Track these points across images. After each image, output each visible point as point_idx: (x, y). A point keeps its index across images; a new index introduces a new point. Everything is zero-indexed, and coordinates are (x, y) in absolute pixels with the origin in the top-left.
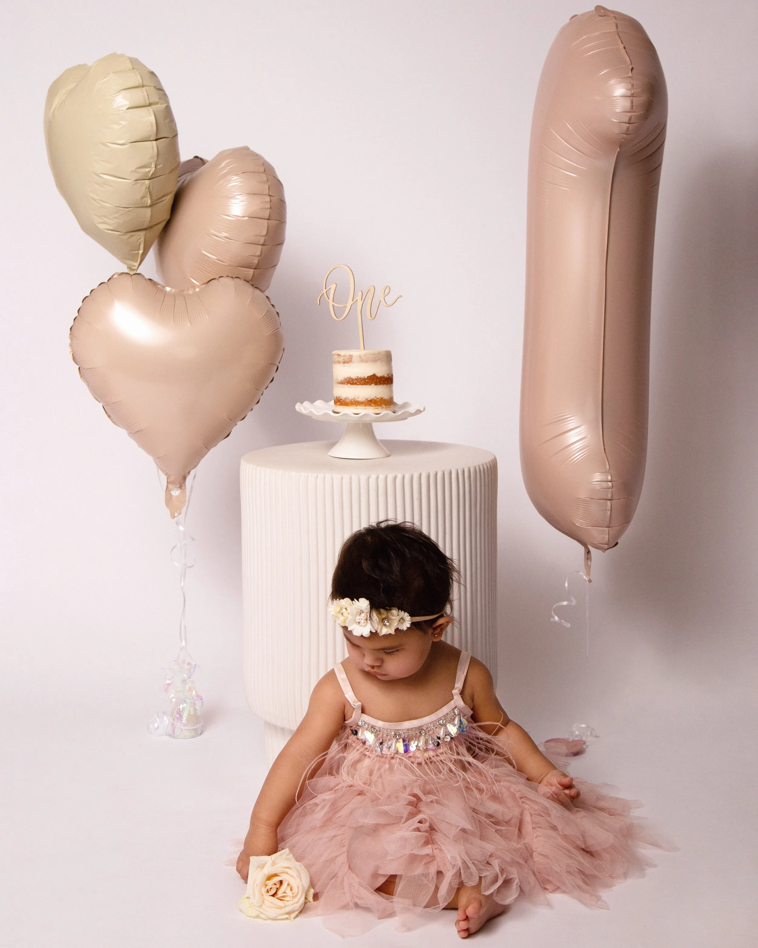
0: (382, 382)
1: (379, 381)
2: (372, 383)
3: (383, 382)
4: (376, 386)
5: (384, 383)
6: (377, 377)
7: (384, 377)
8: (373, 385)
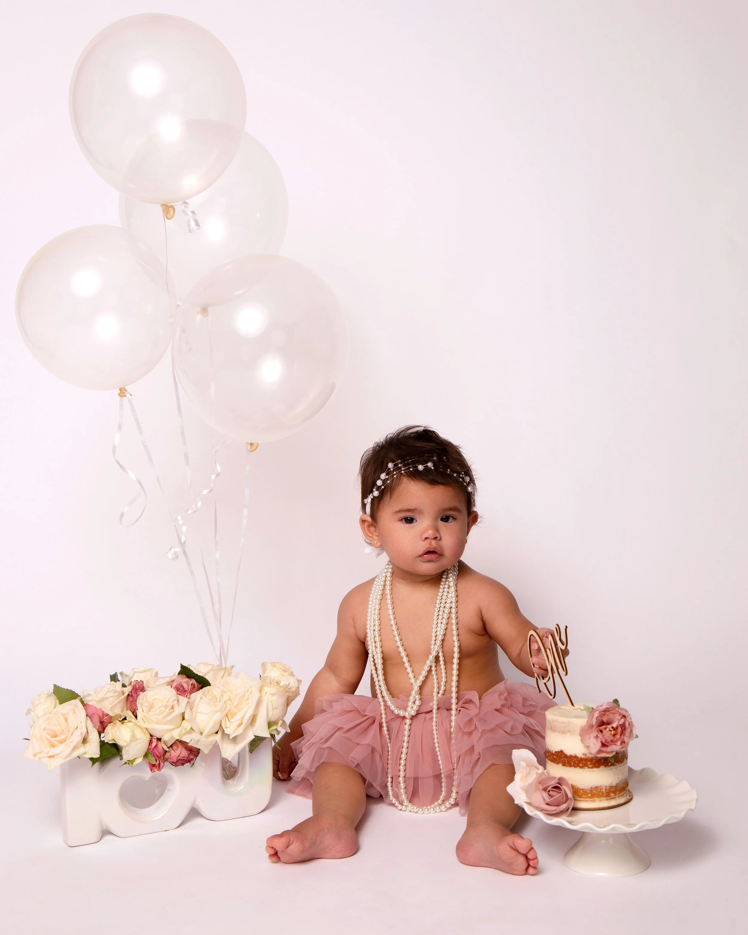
0: (572, 764)
1: (568, 761)
2: (560, 763)
3: (574, 763)
4: (564, 767)
5: (576, 765)
6: (566, 756)
7: (576, 757)
8: (560, 765)
